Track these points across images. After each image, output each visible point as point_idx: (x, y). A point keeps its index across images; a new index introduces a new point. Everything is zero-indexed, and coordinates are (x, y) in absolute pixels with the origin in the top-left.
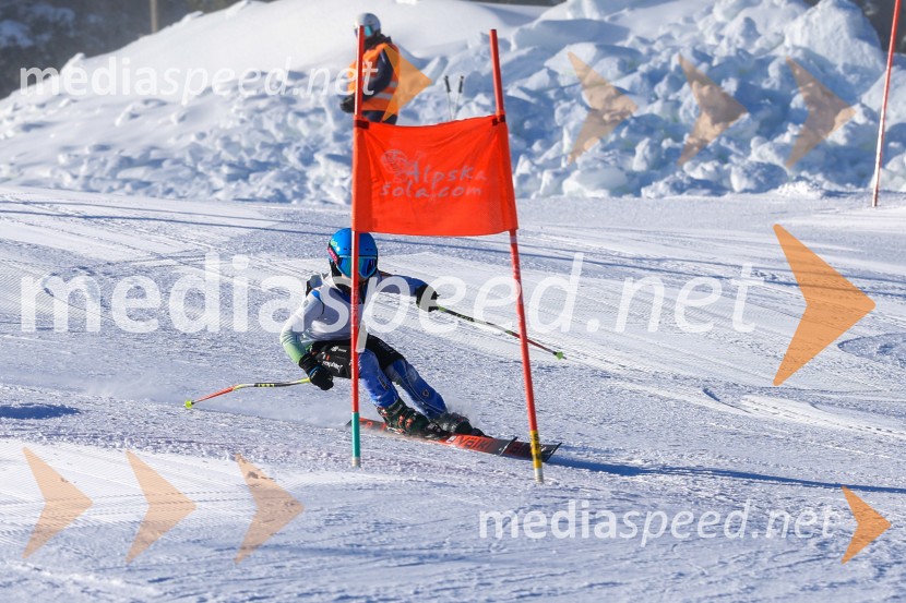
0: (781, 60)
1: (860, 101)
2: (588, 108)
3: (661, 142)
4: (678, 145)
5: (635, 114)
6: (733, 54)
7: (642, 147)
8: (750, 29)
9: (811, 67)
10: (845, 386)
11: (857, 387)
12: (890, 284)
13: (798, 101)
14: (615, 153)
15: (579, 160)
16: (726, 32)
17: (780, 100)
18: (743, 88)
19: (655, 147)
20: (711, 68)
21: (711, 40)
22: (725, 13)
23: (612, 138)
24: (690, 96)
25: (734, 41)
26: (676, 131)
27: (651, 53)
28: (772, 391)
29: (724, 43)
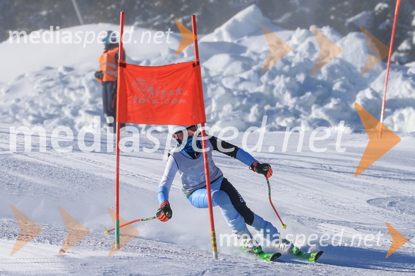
0: (328, 65)
1: (369, 87)
2: (225, 88)
3: (264, 106)
4: (273, 108)
5: (251, 92)
6: (302, 61)
7: (254, 109)
8: (311, 48)
9: (344, 69)
10: (372, 222)
11: (378, 222)
12: (392, 173)
13: (337, 86)
14: (239, 112)
15: (220, 115)
16: (299, 49)
17: (328, 86)
18: (308, 79)
19: (261, 109)
20: (291, 68)
21: (291, 54)
22: (299, 39)
23: (238, 104)
24: (280, 82)
25: (303, 54)
26: (272, 101)
27: (259, 60)
28: (334, 222)
29: (298, 55)
